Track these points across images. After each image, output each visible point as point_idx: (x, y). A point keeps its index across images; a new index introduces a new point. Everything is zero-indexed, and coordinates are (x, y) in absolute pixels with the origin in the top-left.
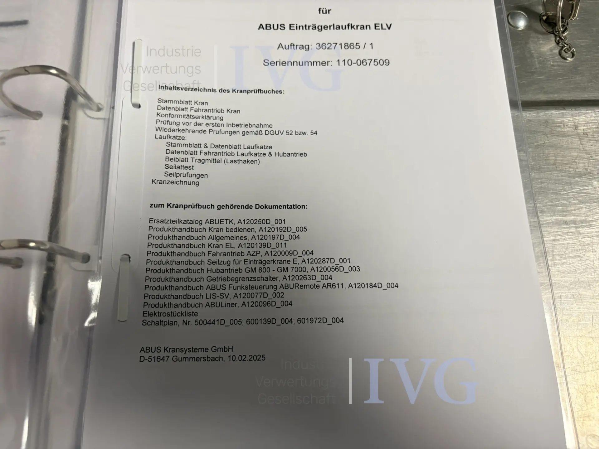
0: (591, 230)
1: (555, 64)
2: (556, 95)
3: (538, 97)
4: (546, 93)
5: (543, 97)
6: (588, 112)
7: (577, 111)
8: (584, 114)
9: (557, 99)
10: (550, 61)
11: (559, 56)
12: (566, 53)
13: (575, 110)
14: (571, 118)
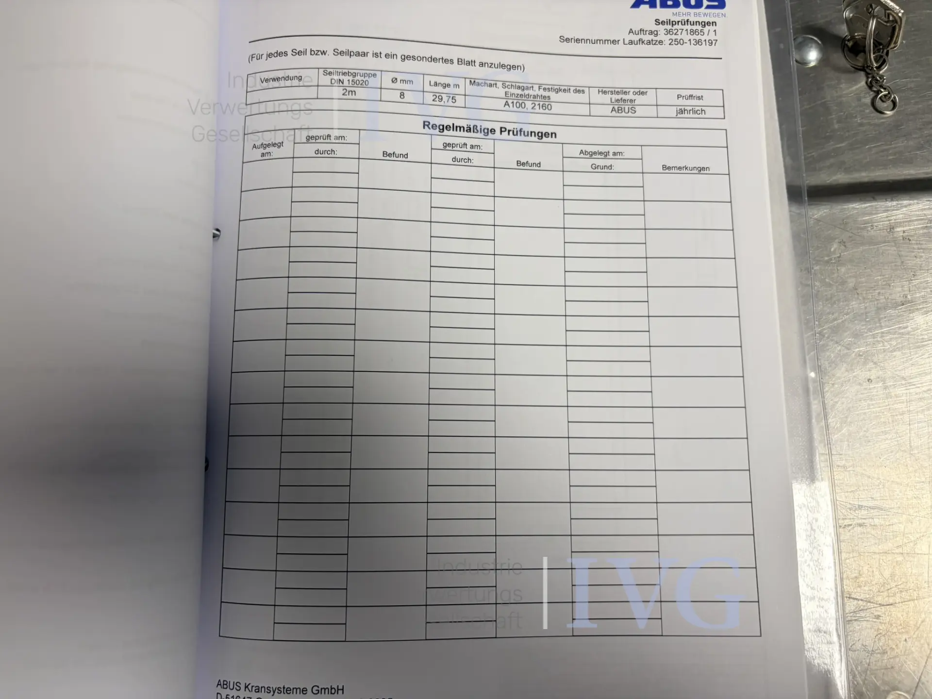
3: (834, 178)
4: (848, 170)
5: (841, 178)
6: (912, 202)
7: (894, 203)
8: (906, 206)
9: (866, 180)
10: (856, 117)
12: (883, 101)
13: (892, 200)
14: (885, 214)
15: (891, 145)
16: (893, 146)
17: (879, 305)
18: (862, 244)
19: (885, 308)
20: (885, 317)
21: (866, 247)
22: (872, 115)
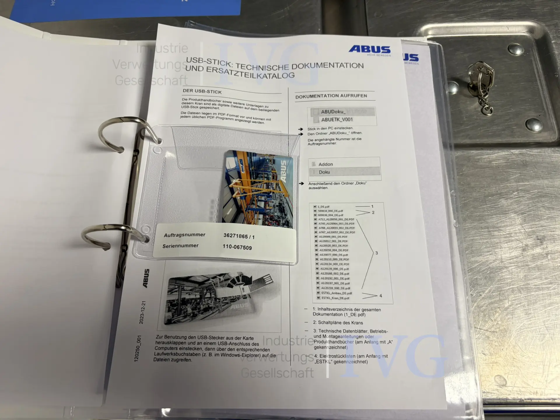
0: (500, 233)
1: (478, 118)
2: (478, 140)
3: (464, 141)
4: (470, 138)
5: (468, 141)
6: (499, 151)
7: (492, 151)
8: (497, 153)
9: (479, 142)
10: (474, 116)
11: (481, 113)
12: (486, 110)
13: (490, 150)
14: (487, 156)
15: (490, 128)
16: (491, 129)
17: (485, 195)
18: (477, 168)
19: (488, 196)
20: (488, 200)
21: (479, 169)
22: (482, 116)
